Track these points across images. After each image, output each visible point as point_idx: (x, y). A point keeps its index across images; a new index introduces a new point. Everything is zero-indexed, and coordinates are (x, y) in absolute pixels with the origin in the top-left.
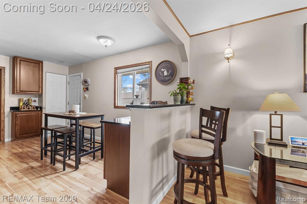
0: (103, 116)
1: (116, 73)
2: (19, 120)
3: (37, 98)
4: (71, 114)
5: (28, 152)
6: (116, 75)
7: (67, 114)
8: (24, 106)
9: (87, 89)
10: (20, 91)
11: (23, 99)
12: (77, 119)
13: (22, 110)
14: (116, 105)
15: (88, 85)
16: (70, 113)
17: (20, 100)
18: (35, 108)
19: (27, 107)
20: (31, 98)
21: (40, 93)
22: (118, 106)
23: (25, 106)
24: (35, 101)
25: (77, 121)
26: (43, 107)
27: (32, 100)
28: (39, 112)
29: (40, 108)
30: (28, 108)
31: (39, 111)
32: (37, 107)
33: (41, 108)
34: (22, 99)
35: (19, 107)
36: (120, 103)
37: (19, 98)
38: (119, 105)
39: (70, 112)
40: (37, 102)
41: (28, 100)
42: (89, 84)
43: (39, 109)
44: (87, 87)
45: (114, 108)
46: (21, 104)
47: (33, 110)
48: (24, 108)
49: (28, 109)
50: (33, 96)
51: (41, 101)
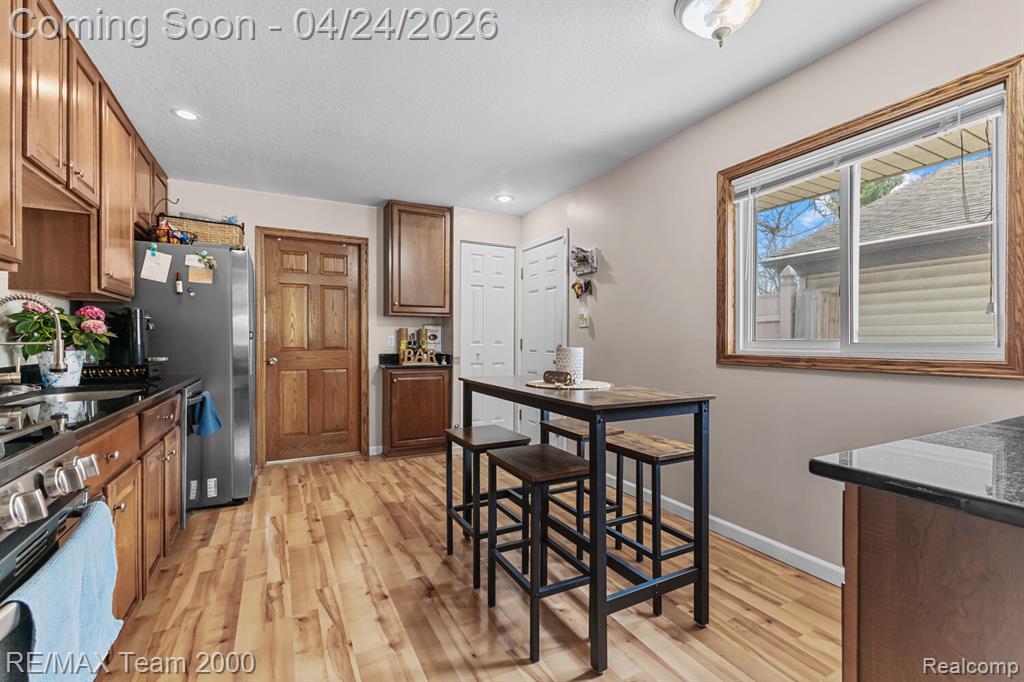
0: (704, 406)
1: (725, 198)
2: (398, 396)
3: (439, 328)
4: (556, 389)
5: (420, 509)
6: (730, 208)
7: (539, 387)
8: (409, 353)
9: (588, 288)
10: (401, 305)
11: (407, 330)
12: (599, 417)
13: (406, 363)
14: (730, 351)
15: (591, 273)
16: (547, 380)
17: (399, 334)
18: (434, 358)
19: (415, 353)
20: (426, 327)
21: (447, 310)
22: (738, 353)
23: (412, 353)
24: (435, 337)
25: (599, 426)
26: (455, 355)
27: (429, 334)
28: (445, 372)
29: (446, 359)
30: (417, 357)
31: (444, 368)
32: (439, 357)
33: (449, 359)
34: (405, 332)
35: (398, 355)
36: (743, 343)
37: (397, 328)
38: (743, 348)
39: (549, 376)
40: (439, 340)
41: (419, 333)
42: (595, 265)
43: (444, 363)
44: (588, 278)
45: (719, 362)
46: (403, 346)
47: (430, 364)
48: (409, 359)
49: (420, 360)
50: (430, 321)
51: (448, 338)
